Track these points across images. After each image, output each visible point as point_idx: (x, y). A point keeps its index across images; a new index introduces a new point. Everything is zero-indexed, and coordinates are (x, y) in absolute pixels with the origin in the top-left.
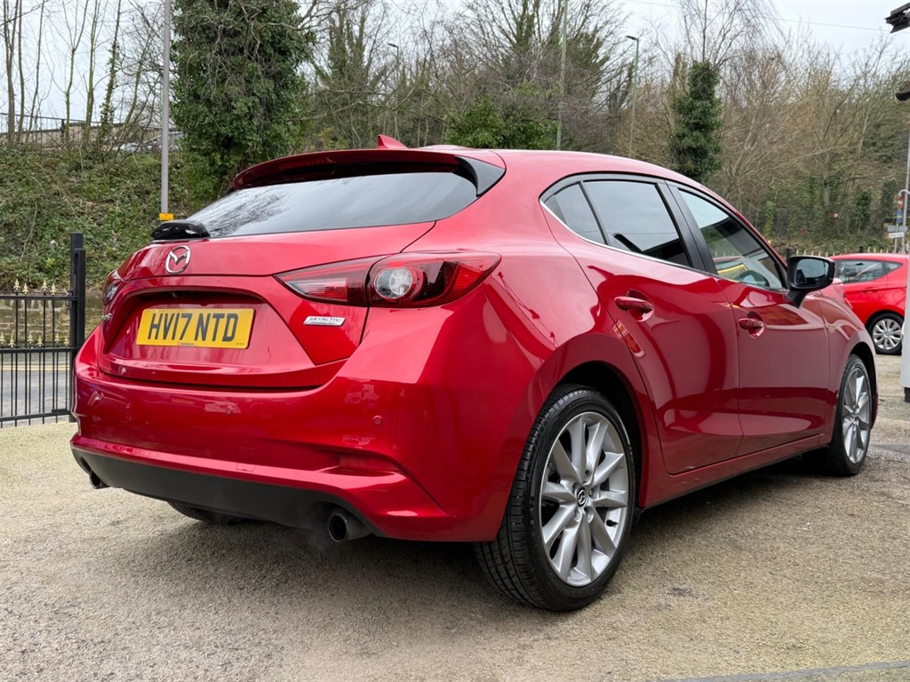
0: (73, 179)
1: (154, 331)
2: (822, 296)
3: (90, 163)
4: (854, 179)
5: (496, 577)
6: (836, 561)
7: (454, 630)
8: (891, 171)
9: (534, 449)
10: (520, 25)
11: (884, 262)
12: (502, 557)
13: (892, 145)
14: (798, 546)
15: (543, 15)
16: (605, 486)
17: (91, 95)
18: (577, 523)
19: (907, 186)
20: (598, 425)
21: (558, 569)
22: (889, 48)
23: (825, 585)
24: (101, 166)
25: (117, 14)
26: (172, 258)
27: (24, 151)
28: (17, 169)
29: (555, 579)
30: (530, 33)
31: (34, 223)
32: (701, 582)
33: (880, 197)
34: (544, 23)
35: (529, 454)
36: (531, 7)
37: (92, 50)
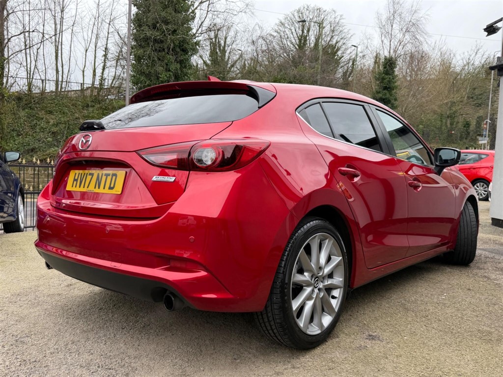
0: (86, 112)
1: (75, 182)
2: (451, 170)
3: (94, 104)
4: (462, 115)
5: (264, 329)
6: (462, 318)
7: (238, 361)
8: (480, 111)
9: (288, 254)
10: (300, 40)
11: (479, 154)
12: (268, 318)
13: (481, 98)
14: (440, 309)
15: (311, 35)
16: (330, 276)
17: (94, 71)
18: (313, 298)
19: (489, 118)
20: (327, 241)
21: (301, 325)
22: (480, 51)
23: (457, 335)
24: (99, 106)
25: (107, 33)
26: (82, 141)
27: (62, 98)
28: (59, 106)
29: (299, 331)
30: (305, 44)
31: (66, 132)
32: (385, 331)
33: (475, 124)
34: (312, 39)
35: (285, 257)
36: (305, 32)
37: (95, 50)
